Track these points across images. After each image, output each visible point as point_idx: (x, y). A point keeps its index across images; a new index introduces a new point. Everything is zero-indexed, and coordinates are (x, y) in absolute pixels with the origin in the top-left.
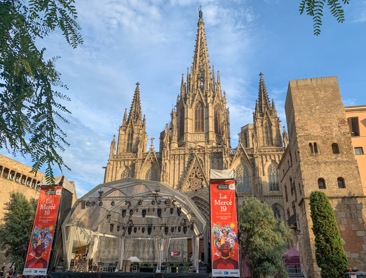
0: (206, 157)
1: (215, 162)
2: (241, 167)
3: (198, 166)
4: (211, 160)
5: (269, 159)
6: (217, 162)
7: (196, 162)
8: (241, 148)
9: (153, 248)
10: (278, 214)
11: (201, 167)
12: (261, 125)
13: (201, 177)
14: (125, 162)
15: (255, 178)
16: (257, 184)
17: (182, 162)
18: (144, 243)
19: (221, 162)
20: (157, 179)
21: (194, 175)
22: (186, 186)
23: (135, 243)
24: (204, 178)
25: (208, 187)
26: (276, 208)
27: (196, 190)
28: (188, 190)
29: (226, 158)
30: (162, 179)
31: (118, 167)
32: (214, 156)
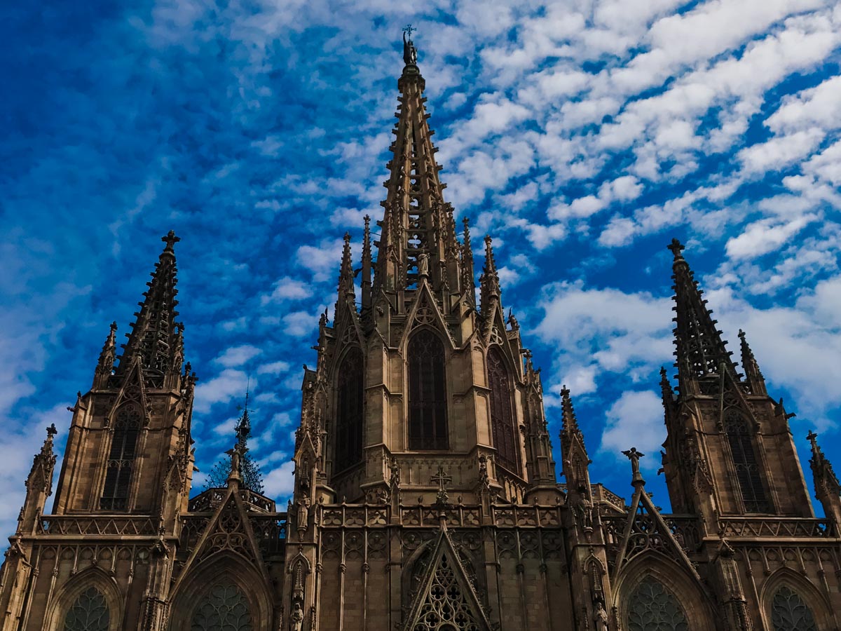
0: (489, 547)
1: (533, 571)
2: (651, 599)
3: (456, 582)
4: (512, 564)
5: (771, 567)
6: (541, 572)
7: (445, 565)
8: (646, 513)
11: (469, 590)
12: (713, 424)
14: (95, 554)
17: (376, 564)
19: (559, 573)
21: (437, 626)
29: (591, 547)
31: (56, 574)
32: (523, 541)
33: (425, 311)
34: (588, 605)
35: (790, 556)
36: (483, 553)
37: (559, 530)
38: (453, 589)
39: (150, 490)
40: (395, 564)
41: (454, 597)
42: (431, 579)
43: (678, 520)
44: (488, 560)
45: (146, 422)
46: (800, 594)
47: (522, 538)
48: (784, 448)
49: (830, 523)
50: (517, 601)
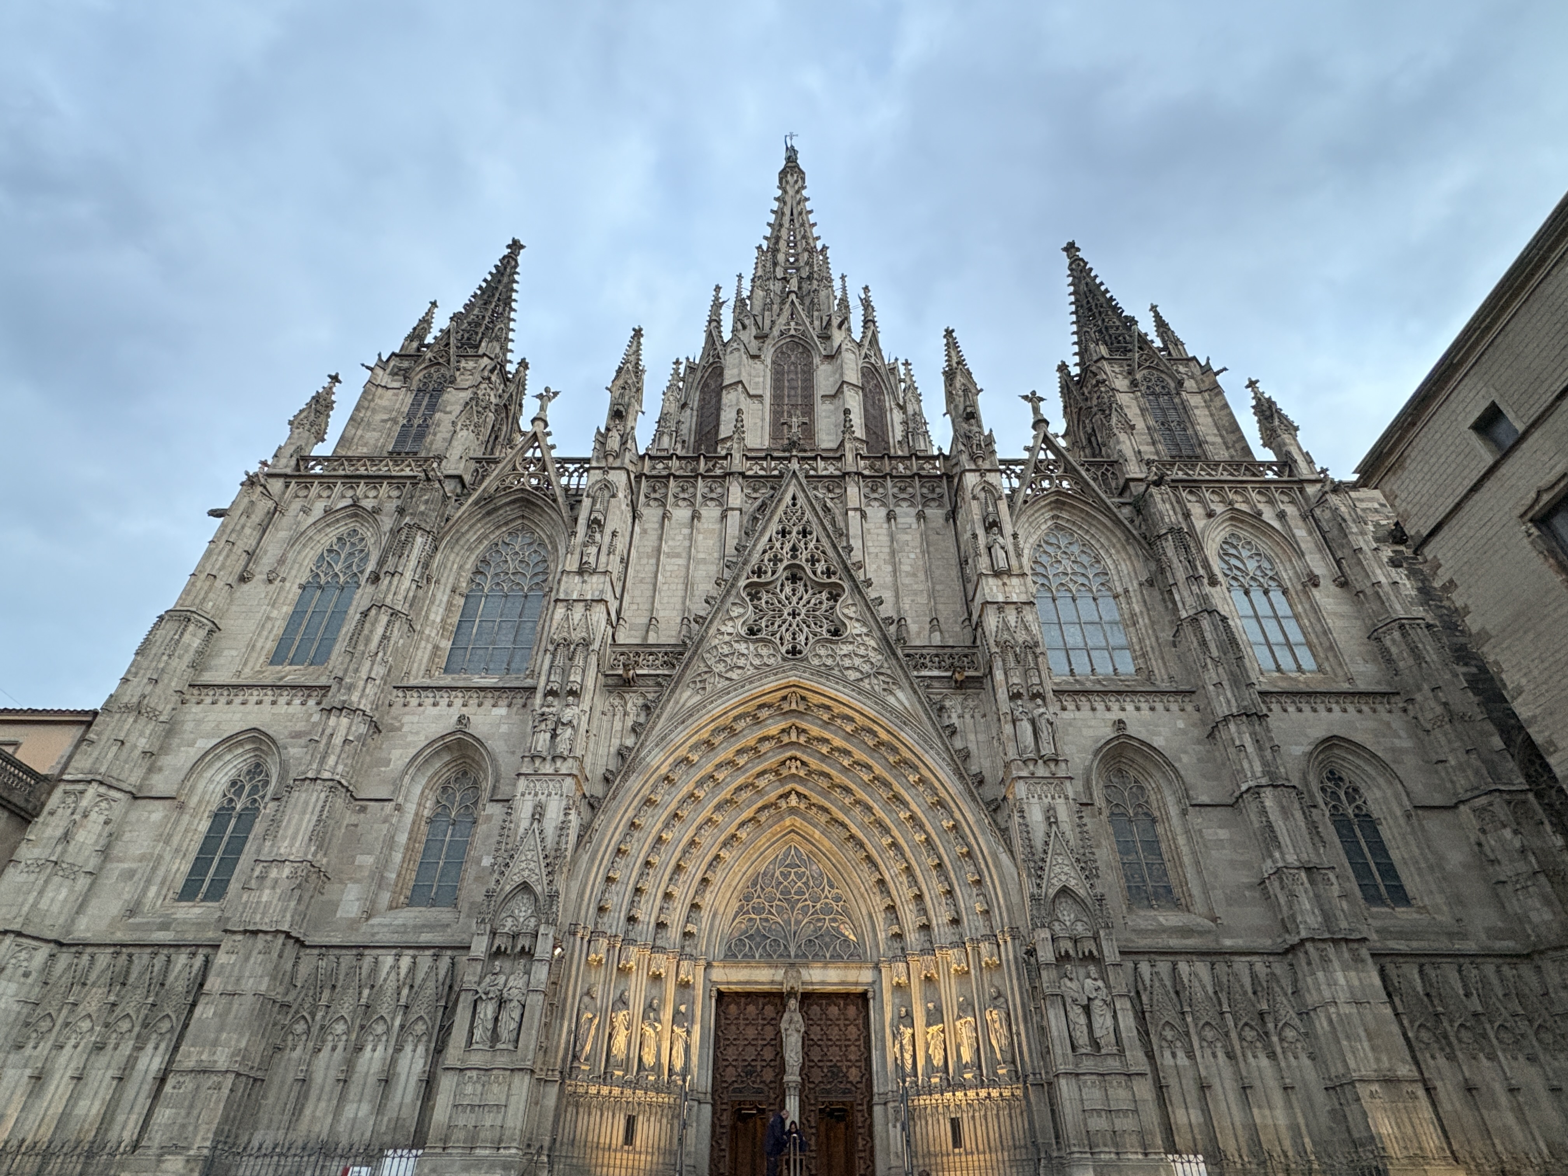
0: (851, 491)
1: (908, 519)
2: (1059, 548)
3: (808, 521)
4: (883, 512)
5: (1219, 508)
6: (918, 520)
7: (794, 505)
8: (1051, 456)
9: (433, 1045)
10: (1358, 807)
11: (825, 529)
12: (1126, 382)
13: (829, 577)
14: (361, 490)
15: (1162, 594)
16: (1192, 612)
17: (710, 513)
18: (363, 1001)
19: (941, 521)
20: (541, 589)
21: (781, 567)
22: (730, 623)
23: (290, 998)
24: (846, 585)
25: (877, 634)
26: (1332, 772)
27: (794, 651)
28: (742, 647)
29: (982, 473)
30: (572, 564)
31: (306, 511)
32: (896, 490)
33: (793, 324)
34: (981, 532)
35: (1239, 498)
36: (844, 503)
37: (940, 477)
38: (804, 529)
40: (733, 509)
41: (805, 536)
42: (776, 518)
43: (1091, 464)
44: (851, 505)
45: (453, 381)
46: (1255, 541)
47: (894, 486)
48: (1218, 403)
49: (1286, 463)
50: (887, 550)
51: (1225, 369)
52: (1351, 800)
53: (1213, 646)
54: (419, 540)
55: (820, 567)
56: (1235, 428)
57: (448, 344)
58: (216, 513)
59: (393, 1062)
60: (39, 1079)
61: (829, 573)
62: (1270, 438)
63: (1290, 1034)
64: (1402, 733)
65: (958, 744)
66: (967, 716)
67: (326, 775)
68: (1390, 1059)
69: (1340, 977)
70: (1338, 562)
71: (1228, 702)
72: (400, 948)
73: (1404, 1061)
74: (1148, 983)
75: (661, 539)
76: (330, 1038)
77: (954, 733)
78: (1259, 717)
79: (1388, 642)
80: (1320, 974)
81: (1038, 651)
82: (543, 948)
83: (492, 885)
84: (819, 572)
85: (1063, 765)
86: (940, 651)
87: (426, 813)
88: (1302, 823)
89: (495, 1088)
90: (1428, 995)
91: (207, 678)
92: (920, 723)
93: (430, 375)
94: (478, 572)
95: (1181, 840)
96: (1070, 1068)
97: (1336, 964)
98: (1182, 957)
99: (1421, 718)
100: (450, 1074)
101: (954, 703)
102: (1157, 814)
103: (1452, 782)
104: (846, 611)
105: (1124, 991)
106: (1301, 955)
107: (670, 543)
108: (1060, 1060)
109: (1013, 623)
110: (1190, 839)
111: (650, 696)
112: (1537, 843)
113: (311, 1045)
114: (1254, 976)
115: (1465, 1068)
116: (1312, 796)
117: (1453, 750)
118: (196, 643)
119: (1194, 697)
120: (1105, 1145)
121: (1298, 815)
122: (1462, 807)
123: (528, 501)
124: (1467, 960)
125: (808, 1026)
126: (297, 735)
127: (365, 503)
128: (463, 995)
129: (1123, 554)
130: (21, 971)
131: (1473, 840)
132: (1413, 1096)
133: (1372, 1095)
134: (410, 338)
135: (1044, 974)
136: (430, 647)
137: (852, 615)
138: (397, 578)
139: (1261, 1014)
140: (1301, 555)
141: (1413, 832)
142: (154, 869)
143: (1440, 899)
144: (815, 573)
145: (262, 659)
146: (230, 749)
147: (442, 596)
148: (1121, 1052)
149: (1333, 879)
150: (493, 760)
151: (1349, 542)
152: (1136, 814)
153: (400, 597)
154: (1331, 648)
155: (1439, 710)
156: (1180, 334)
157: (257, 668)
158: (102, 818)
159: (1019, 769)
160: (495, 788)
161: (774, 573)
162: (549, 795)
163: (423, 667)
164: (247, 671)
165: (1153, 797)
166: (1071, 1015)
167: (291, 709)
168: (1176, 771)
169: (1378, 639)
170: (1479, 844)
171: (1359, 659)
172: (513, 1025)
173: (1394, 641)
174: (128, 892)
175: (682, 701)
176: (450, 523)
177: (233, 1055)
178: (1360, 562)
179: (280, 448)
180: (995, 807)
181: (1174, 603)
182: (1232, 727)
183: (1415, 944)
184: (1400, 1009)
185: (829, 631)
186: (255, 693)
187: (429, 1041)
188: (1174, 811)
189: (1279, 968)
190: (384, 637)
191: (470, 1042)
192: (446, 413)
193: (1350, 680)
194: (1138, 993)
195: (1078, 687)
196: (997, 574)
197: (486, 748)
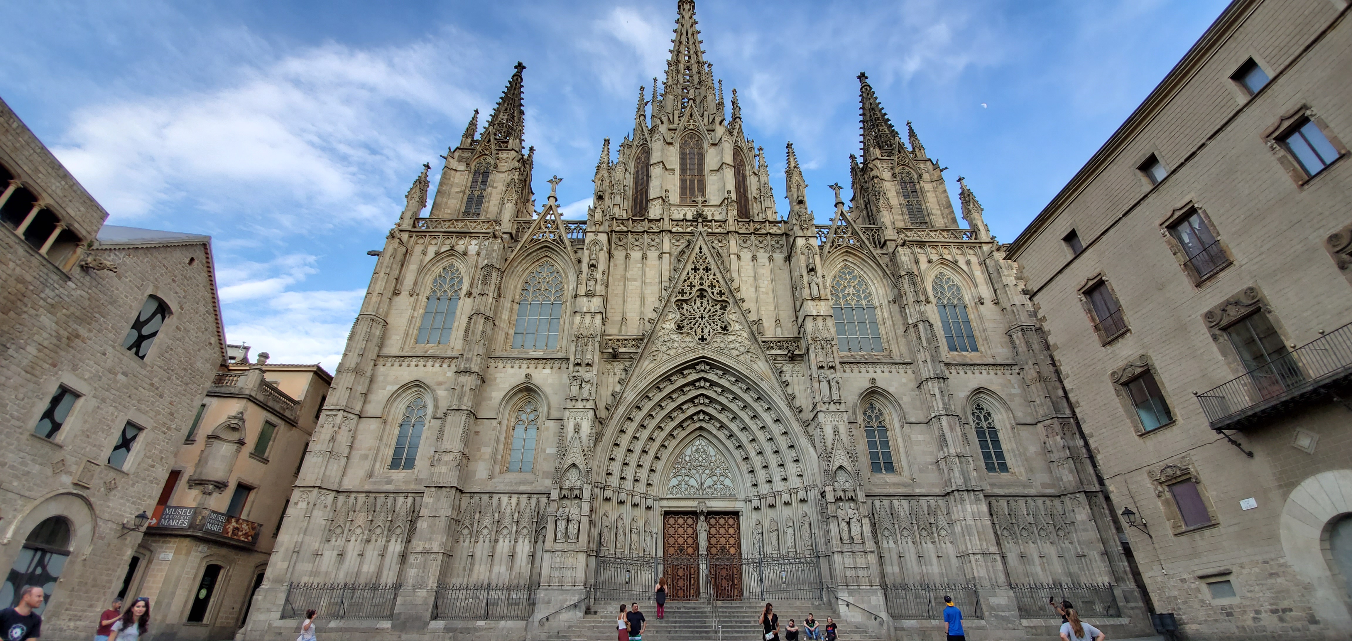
1: (763, 260)
2: (846, 279)
3: (709, 262)
4: (750, 255)
5: (935, 257)
6: (770, 261)
7: (701, 252)
8: (844, 223)
9: (533, 540)
10: (989, 423)
11: (718, 267)
12: (890, 174)
13: (721, 297)
14: (453, 241)
15: (900, 307)
16: (915, 321)
17: (653, 254)
18: (496, 519)
19: (782, 261)
20: (560, 301)
21: (695, 290)
22: (668, 323)
23: (459, 518)
24: (731, 301)
25: (747, 329)
26: (978, 405)
27: (703, 339)
28: (675, 337)
29: (807, 238)
30: (582, 291)
31: (424, 253)
32: (757, 242)
33: (690, 120)
34: (805, 274)
35: (946, 251)
36: (729, 250)
37: (782, 235)
38: (707, 267)
39: (497, 208)
40: (665, 253)
41: (707, 272)
42: (691, 261)
43: (867, 229)
44: (732, 252)
45: (496, 167)
46: (952, 277)
47: (756, 239)
48: (940, 188)
49: (974, 231)
50: (752, 279)
51: (946, 168)
52: (986, 419)
53: (924, 340)
54: (494, 274)
55: (716, 290)
56: (949, 206)
57: (489, 141)
58: (371, 253)
59: (514, 548)
60: (341, 555)
61: (721, 294)
62: (967, 214)
63: (943, 533)
64: (1016, 386)
65: (789, 390)
66: (794, 376)
67: (464, 408)
68: (987, 544)
69: (968, 507)
70: (995, 291)
71: (929, 370)
72: (510, 494)
73: (993, 545)
74: (878, 510)
75: (626, 270)
76: (481, 536)
77: (787, 385)
78: (944, 379)
79: (1014, 336)
80: (959, 506)
81: (833, 343)
82: (586, 495)
83: (557, 465)
84: (715, 293)
85: (843, 405)
86: (781, 340)
87: (512, 424)
88: (959, 434)
89: (570, 559)
90: (1009, 515)
91: (385, 351)
92: (770, 379)
93: (480, 163)
94: (524, 289)
95: (900, 440)
96: (839, 549)
97: (967, 501)
98: (896, 498)
99: (1026, 379)
100: (548, 553)
101: (787, 368)
102: (888, 426)
103: (1036, 412)
104: (730, 316)
105: (867, 515)
106: (952, 497)
107: (630, 272)
108: (834, 546)
109: (821, 328)
110: (904, 441)
111: (627, 364)
112: (1071, 443)
113: (473, 540)
114: (929, 507)
115: (1022, 547)
116: (967, 418)
117: (1039, 396)
118: (378, 332)
119: (912, 365)
120: (853, 582)
121: (958, 429)
122: (1039, 424)
123: (549, 247)
124: (1030, 498)
125: (710, 528)
126: (440, 384)
127: (457, 248)
128: (550, 518)
129: (881, 283)
130: (323, 505)
131: (1042, 441)
132: (995, 560)
133: (976, 560)
134: (466, 135)
135: (829, 507)
136: (504, 334)
137: (734, 319)
138: (485, 297)
139: (930, 524)
140: (976, 286)
141: (1014, 436)
142: (377, 454)
143: (1022, 469)
144: (713, 294)
145: (413, 340)
146: (404, 391)
147: (508, 305)
148: (863, 543)
149: (971, 462)
150: (547, 398)
151: (1001, 281)
152: (878, 427)
153: (489, 309)
154: (986, 339)
155: (1035, 375)
156: (922, 142)
157: (411, 346)
158: (348, 429)
159: (821, 406)
160: (549, 413)
161: (690, 293)
162: (582, 419)
163: (502, 346)
164: (407, 348)
165: (887, 418)
166: (841, 526)
167: (435, 369)
168: (899, 405)
169: (1010, 335)
170: (1045, 443)
171: (999, 346)
172: (576, 532)
173: (1018, 337)
174: (367, 465)
175: (643, 367)
176: (508, 262)
177: (440, 545)
178: (1006, 292)
179: (403, 213)
180: (807, 424)
181: (906, 314)
182: (930, 383)
183: (1007, 491)
184: (996, 521)
185: (721, 327)
186: (414, 360)
187: (530, 538)
188: (897, 425)
189: (941, 502)
190: (483, 332)
191: (555, 539)
192: (493, 187)
193: (993, 357)
194: (873, 514)
195: (852, 360)
196: (813, 299)
197: (541, 391)
